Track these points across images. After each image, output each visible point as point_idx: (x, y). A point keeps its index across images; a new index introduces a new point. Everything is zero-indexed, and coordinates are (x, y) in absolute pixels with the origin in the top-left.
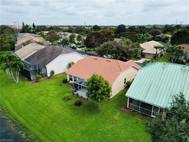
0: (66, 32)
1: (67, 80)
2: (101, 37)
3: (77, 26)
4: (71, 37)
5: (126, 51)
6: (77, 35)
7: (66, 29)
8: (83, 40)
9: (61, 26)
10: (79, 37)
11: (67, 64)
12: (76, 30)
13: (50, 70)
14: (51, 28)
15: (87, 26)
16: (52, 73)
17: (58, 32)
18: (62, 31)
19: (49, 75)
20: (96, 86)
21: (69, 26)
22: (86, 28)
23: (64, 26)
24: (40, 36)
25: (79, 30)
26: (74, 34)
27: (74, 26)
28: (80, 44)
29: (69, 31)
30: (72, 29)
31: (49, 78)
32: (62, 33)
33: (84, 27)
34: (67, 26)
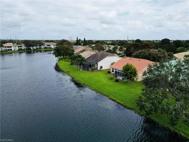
0: (110, 45)
1: (110, 72)
2: (139, 47)
3: (120, 40)
4: (114, 48)
5: (155, 56)
6: (119, 47)
7: (109, 43)
8: (124, 50)
9: (105, 41)
10: (121, 48)
11: (111, 63)
12: (118, 43)
13: (100, 66)
14: (98, 42)
15: (129, 41)
16: (101, 67)
17: (103, 45)
18: (107, 44)
19: (99, 69)
20: (128, 69)
21: (112, 41)
22: (129, 42)
23: (107, 41)
24: (90, 47)
25: (122, 43)
26: (117, 46)
27: (117, 41)
28: (121, 54)
29: (112, 44)
30: (115, 43)
31: (99, 71)
32: (107, 46)
33: (126, 41)
34: (110, 41)
